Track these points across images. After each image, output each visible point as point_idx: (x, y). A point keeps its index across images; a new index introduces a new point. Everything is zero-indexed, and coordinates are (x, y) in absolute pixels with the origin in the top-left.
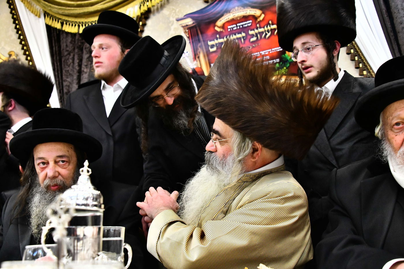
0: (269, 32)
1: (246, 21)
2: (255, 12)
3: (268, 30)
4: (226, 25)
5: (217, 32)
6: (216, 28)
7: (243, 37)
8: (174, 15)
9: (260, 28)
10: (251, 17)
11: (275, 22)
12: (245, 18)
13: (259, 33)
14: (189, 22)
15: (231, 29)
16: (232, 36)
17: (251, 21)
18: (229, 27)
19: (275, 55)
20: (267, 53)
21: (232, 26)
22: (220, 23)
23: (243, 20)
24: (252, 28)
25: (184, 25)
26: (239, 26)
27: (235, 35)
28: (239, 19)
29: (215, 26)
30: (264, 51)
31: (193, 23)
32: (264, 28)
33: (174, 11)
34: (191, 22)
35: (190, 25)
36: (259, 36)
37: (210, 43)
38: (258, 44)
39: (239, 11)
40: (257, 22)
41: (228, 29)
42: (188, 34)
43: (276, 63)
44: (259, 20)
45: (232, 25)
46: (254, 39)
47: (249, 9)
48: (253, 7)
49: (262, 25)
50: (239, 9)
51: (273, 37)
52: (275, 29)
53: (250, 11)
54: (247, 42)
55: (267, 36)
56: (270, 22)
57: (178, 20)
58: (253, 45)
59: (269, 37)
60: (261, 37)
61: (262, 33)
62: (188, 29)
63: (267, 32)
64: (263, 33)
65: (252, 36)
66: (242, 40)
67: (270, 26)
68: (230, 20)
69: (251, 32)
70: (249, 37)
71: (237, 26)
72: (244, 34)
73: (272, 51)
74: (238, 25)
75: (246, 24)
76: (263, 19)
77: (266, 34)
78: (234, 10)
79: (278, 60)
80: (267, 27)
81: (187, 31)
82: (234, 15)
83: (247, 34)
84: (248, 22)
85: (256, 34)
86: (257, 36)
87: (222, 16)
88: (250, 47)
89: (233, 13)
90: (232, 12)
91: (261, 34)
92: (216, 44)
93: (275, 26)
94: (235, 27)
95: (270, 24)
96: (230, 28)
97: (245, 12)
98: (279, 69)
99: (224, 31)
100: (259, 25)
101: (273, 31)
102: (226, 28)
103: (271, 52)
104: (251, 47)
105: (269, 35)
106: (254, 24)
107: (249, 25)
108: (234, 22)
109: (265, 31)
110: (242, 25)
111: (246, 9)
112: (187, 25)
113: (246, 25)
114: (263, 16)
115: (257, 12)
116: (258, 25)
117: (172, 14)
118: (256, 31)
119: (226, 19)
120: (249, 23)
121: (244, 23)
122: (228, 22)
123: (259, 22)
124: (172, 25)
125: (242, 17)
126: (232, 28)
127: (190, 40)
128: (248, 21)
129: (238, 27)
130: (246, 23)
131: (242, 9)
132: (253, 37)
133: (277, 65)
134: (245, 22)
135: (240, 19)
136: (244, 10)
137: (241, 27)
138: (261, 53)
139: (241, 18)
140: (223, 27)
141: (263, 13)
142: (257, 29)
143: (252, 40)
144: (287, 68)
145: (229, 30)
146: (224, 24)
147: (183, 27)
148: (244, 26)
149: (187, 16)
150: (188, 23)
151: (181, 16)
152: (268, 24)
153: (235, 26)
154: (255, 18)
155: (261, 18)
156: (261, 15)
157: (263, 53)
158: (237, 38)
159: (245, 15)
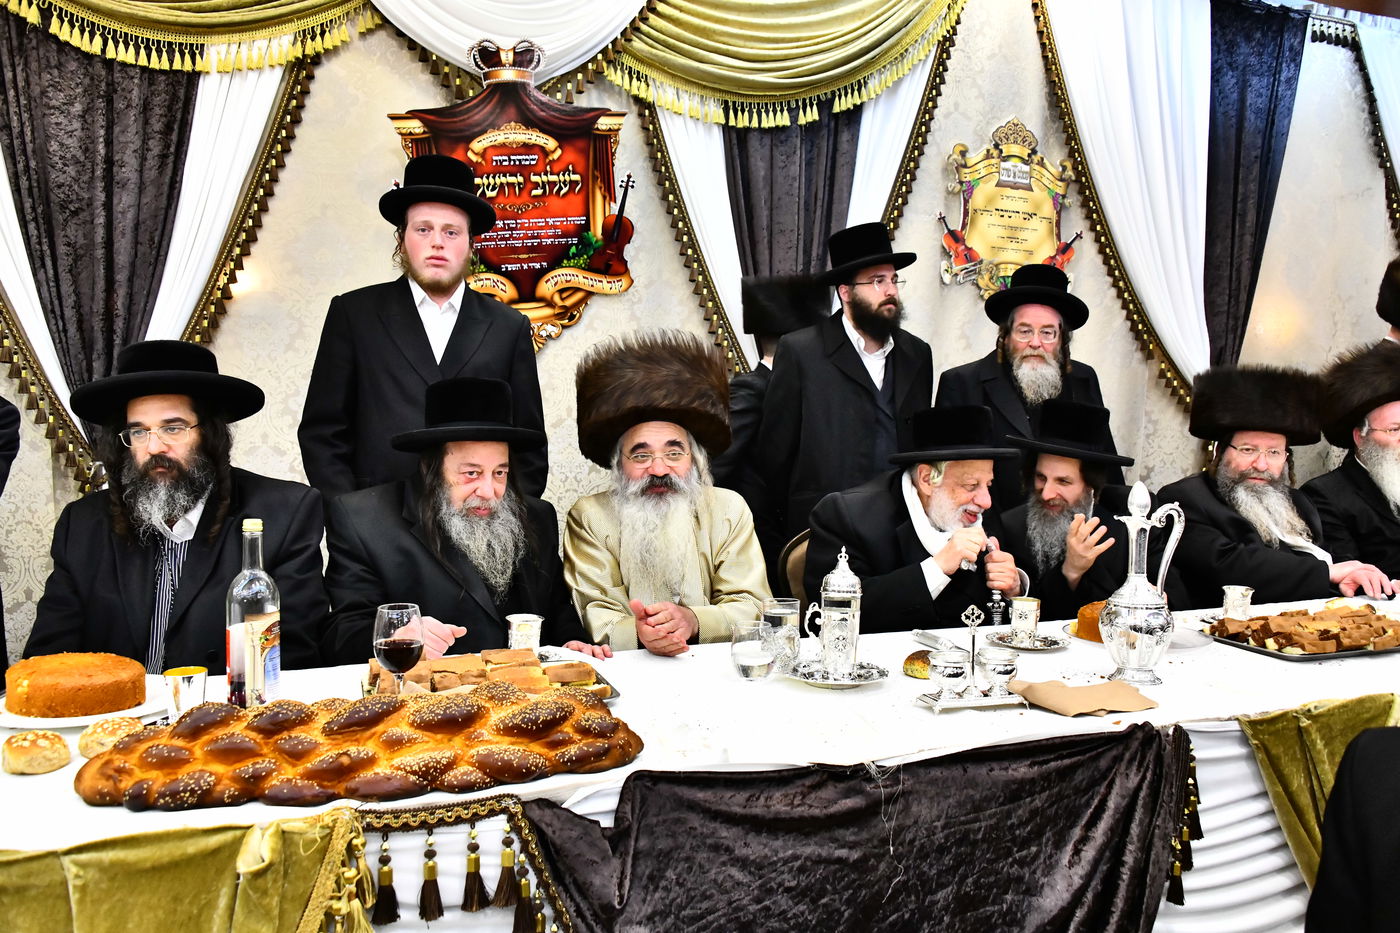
0: (566, 186)
1: (528, 155)
2: (546, 142)
3: (565, 181)
4: (489, 152)
6: (470, 154)
7: (519, 184)
9: (552, 173)
10: (537, 150)
11: (580, 168)
12: (527, 148)
13: (549, 182)
14: (416, 126)
15: (499, 164)
16: (499, 177)
17: (536, 157)
18: (495, 158)
19: (571, 228)
20: (558, 223)
21: (501, 158)
22: (477, 145)
23: (521, 151)
24: (538, 170)
25: (404, 131)
26: (514, 160)
27: (505, 176)
28: (515, 146)
29: (468, 149)
30: (554, 219)
31: (424, 132)
32: (558, 175)
34: (420, 128)
35: (417, 134)
36: (547, 188)
38: (544, 203)
39: (517, 132)
40: (547, 161)
41: (493, 160)
42: (412, 153)
43: (572, 244)
44: (551, 158)
45: (501, 155)
46: (539, 192)
47: (537, 132)
48: (544, 131)
50: (517, 127)
51: (571, 197)
52: (577, 183)
53: (537, 136)
54: (525, 194)
55: (562, 192)
56: (570, 168)
57: (393, 118)
58: (536, 204)
59: (565, 195)
60: (551, 191)
61: (554, 183)
62: (412, 141)
63: (562, 185)
64: (556, 185)
65: (536, 185)
66: (517, 189)
67: (569, 174)
68: (500, 144)
69: (534, 178)
70: (529, 186)
71: (510, 160)
72: (521, 179)
73: (568, 221)
74: (512, 157)
75: (527, 160)
76: (559, 159)
77: (561, 189)
79: (575, 240)
80: (564, 175)
81: (410, 145)
82: (506, 136)
83: (527, 179)
84: (531, 157)
85: (543, 183)
86: (544, 187)
87: (484, 132)
88: (528, 206)
89: (505, 132)
90: (503, 130)
91: (552, 185)
93: (576, 177)
94: (506, 161)
95: (569, 171)
96: (496, 161)
97: (528, 137)
98: (575, 256)
99: (483, 162)
100: (551, 167)
101: (574, 185)
102: (488, 157)
103: (565, 223)
104: (531, 206)
105: (565, 190)
106: (541, 164)
107: (533, 163)
108: (504, 151)
109: (560, 181)
110: (519, 160)
111: (530, 132)
112: (411, 134)
113: (527, 163)
114: (559, 152)
115: (551, 143)
116: (548, 168)
118: (544, 178)
119: (490, 140)
120: (532, 159)
121: (524, 157)
122: (493, 147)
123: (550, 161)
125: (522, 144)
126: (500, 160)
128: (530, 154)
129: (512, 163)
130: (527, 157)
131: (523, 130)
132: (537, 189)
133: (573, 250)
134: (525, 154)
136: (527, 133)
137: (517, 163)
138: (547, 220)
139: (519, 146)
140: (483, 154)
141: (560, 147)
142: (546, 174)
143: (534, 192)
144: (588, 258)
145: (494, 163)
146: (485, 150)
147: (402, 134)
148: (523, 163)
149: (413, 114)
150: (414, 128)
151: (402, 111)
152: (566, 170)
153: (506, 158)
154: (543, 151)
155: (556, 156)
156: (556, 149)
157: (551, 221)
158: (508, 184)
159: (527, 141)
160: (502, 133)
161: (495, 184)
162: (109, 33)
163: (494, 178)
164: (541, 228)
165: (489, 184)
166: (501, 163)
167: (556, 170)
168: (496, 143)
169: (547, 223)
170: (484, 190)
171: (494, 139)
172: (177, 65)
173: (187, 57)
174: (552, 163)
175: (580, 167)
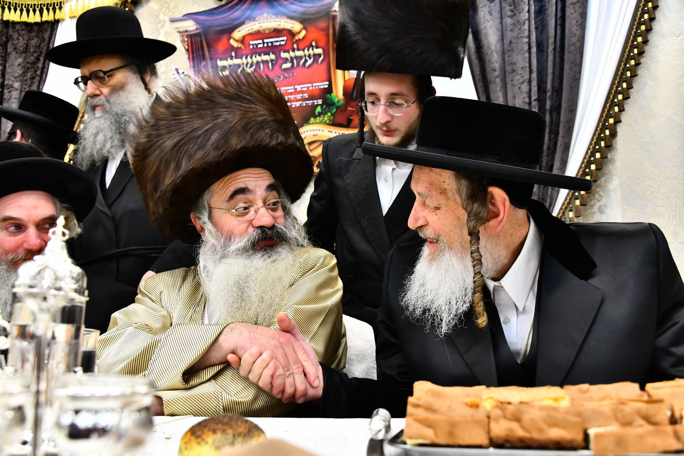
0: (310, 58)
1: (279, 37)
2: (293, 26)
3: (310, 55)
4: (247, 39)
5: (232, 48)
6: (232, 42)
7: (272, 61)
8: (167, 11)
9: (298, 50)
10: (285, 33)
12: (277, 32)
13: (296, 57)
14: (191, 26)
15: (255, 47)
16: (256, 57)
17: (285, 38)
18: (252, 42)
19: (317, 93)
20: (305, 89)
21: (256, 42)
22: (238, 34)
23: (273, 35)
24: (286, 48)
25: (181, 30)
26: (267, 43)
27: (260, 55)
28: (267, 32)
29: (230, 38)
30: (301, 86)
31: (197, 29)
32: (304, 50)
33: (166, 6)
34: (193, 26)
35: (192, 31)
36: (295, 61)
37: (221, 63)
38: (293, 74)
39: (268, 20)
40: (294, 40)
41: (250, 45)
42: (188, 45)
43: (318, 105)
44: (297, 38)
45: (257, 40)
46: (288, 65)
47: (285, 19)
48: (291, 18)
49: (302, 46)
50: (269, 17)
51: (315, 65)
52: (320, 55)
53: (285, 22)
54: (277, 67)
55: (308, 64)
56: (314, 44)
57: (173, 21)
58: (286, 75)
59: (310, 66)
60: (298, 64)
61: (301, 57)
62: (187, 36)
63: (307, 58)
64: (302, 59)
65: (286, 60)
66: (270, 64)
67: (313, 49)
68: (255, 31)
69: (284, 55)
70: (280, 61)
71: (264, 43)
72: (273, 57)
73: (312, 86)
74: (266, 41)
75: (277, 41)
76: (304, 38)
77: (306, 61)
78: (262, 18)
79: (320, 102)
80: (308, 50)
81: (186, 39)
82: (260, 25)
83: (278, 57)
84: (281, 39)
85: (291, 58)
86: (292, 61)
87: (242, 23)
88: (280, 77)
89: (260, 21)
90: (258, 21)
91: (299, 59)
92: (230, 66)
93: (319, 51)
94: (260, 44)
95: (313, 46)
96: (253, 45)
97: (278, 23)
98: (320, 114)
99: (243, 47)
100: (297, 45)
101: (317, 57)
102: (246, 42)
103: (311, 88)
104: (282, 77)
105: (310, 62)
106: (289, 43)
107: (283, 43)
108: (260, 36)
109: (305, 56)
110: (272, 42)
111: (279, 20)
112: (186, 31)
113: (278, 44)
114: (304, 32)
115: (296, 26)
116: (295, 46)
117: (164, 9)
118: (292, 54)
119: (247, 29)
120: (281, 40)
121: (275, 39)
122: (250, 34)
123: (297, 40)
124: (162, 27)
125: (273, 30)
126: (256, 44)
127: (189, 54)
128: (281, 37)
129: (266, 45)
131: (274, 18)
132: (286, 63)
133: (319, 109)
134: (276, 37)
135: (269, 33)
136: (276, 20)
137: (270, 44)
138: (296, 87)
139: (271, 31)
140: (243, 41)
141: (304, 28)
142: (293, 50)
143: (285, 66)
144: (332, 115)
145: (251, 47)
146: (244, 37)
147: (180, 32)
148: (275, 44)
149: (189, 16)
150: (189, 27)
151: (179, 15)
152: (310, 46)
153: (261, 41)
154: (291, 34)
155: (301, 36)
156: (301, 31)
157: (299, 88)
158: (263, 62)
159: (277, 27)
160: (257, 23)
161: (253, 62)
162: (6, 4)
163: (251, 57)
164: (291, 94)
165: (248, 63)
166: (257, 46)
167: (301, 46)
168: (252, 31)
169: (295, 89)
170: (243, 68)
171: (250, 28)
172: (45, 18)
173: (51, 12)
174: (297, 41)
175: (322, 43)
